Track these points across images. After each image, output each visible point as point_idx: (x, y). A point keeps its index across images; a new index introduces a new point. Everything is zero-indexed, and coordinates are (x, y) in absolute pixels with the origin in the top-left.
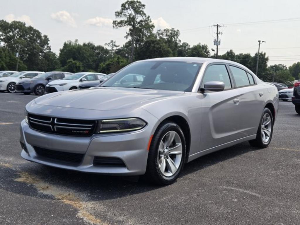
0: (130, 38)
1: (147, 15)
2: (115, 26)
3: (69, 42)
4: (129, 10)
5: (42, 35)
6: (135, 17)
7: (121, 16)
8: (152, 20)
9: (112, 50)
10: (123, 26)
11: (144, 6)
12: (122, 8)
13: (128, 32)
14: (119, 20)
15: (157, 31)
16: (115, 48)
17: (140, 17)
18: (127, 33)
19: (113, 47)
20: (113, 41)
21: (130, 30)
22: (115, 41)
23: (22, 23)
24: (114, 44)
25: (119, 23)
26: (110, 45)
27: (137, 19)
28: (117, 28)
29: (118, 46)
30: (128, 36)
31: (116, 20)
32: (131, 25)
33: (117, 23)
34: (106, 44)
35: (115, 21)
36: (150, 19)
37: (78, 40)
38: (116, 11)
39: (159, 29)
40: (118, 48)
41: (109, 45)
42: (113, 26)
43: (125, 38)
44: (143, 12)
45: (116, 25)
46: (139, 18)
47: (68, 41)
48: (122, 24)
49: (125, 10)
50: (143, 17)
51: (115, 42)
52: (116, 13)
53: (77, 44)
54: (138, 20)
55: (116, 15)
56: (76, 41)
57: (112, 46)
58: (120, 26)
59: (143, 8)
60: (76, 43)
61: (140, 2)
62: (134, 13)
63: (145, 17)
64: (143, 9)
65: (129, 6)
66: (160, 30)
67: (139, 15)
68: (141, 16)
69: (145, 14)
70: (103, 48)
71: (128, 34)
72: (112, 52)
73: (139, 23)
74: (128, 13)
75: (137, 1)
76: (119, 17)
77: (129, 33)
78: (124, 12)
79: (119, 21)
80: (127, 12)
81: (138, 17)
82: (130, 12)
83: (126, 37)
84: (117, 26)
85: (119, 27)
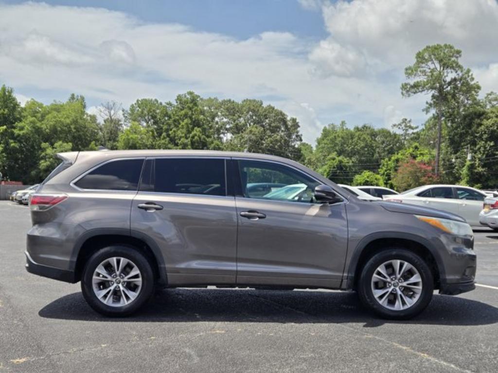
0: (433, 111)
1: (465, 68)
2: (404, 92)
3: (332, 126)
4: (430, 63)
5: (288, 118)
6: (442, 73)
7: (415, 75)
8: (474, 76)
9: (406, 134)
10: (419, 92)
11: (459, 52)
12: (418, 61)
13: (430, 101)
14: (412, 81)
15: (486, 96)
16: (410, 131)
17: (452, 72)
18: (427, 103)
19: (407, 130)
20: (406, 120)
21: (433, 96)
22: (411, 119)
23: (257, 102)
24: (408, 125)
25: (413, 87)
26: (401, 127)
27: (445, 77)
28: (409, 96)
29: (417, 128)
30: (431, 109)
31: (407, 82)
32: (435, 88)
33: (409, 86)
34: (394, 125)
35: (406, 84)
36: (472, 75)
37: (346, 122)
38: (407, 66)
39: (489, 92)
40: (415, 131)
41: (399, 126)
42: (402, 93)
43: (425, 112)
44: (457, 64)
45: (408, 91)
46: (450, 75)
47: (329, 125)
48: (418, 89)
49: (423, 63)
50: (456, 72)
51: (410, 121)
52: (407, 69)
53: (345, 128)
54: (448, 79)
55: (406, 73)
56: (343, 123)
57: (404, 128)
58: (414, 91)
59: (458, 55)
60: (342, 128)
61: (451, 47)
62: (440, 67)
63: (462, 71)
64: (457, 57)
65: (430, 56)
66: (492, 92)
67: (449, 70)
68: (452, 70)
69: (460, 67)
70: (389, 132)
71: (431, 105)
72: (405, 139)
73: (449, 84)
74: (430, 69)
75: (446, 45)
76: (413, 76)
77: (432, 102)
78: (422, 67)
79: (412, 83)
80: (426, 66)
81: (448, 73)
82: (432, 67)
83: (427, 111)
84: (410, 93)
85: (412, 94)
